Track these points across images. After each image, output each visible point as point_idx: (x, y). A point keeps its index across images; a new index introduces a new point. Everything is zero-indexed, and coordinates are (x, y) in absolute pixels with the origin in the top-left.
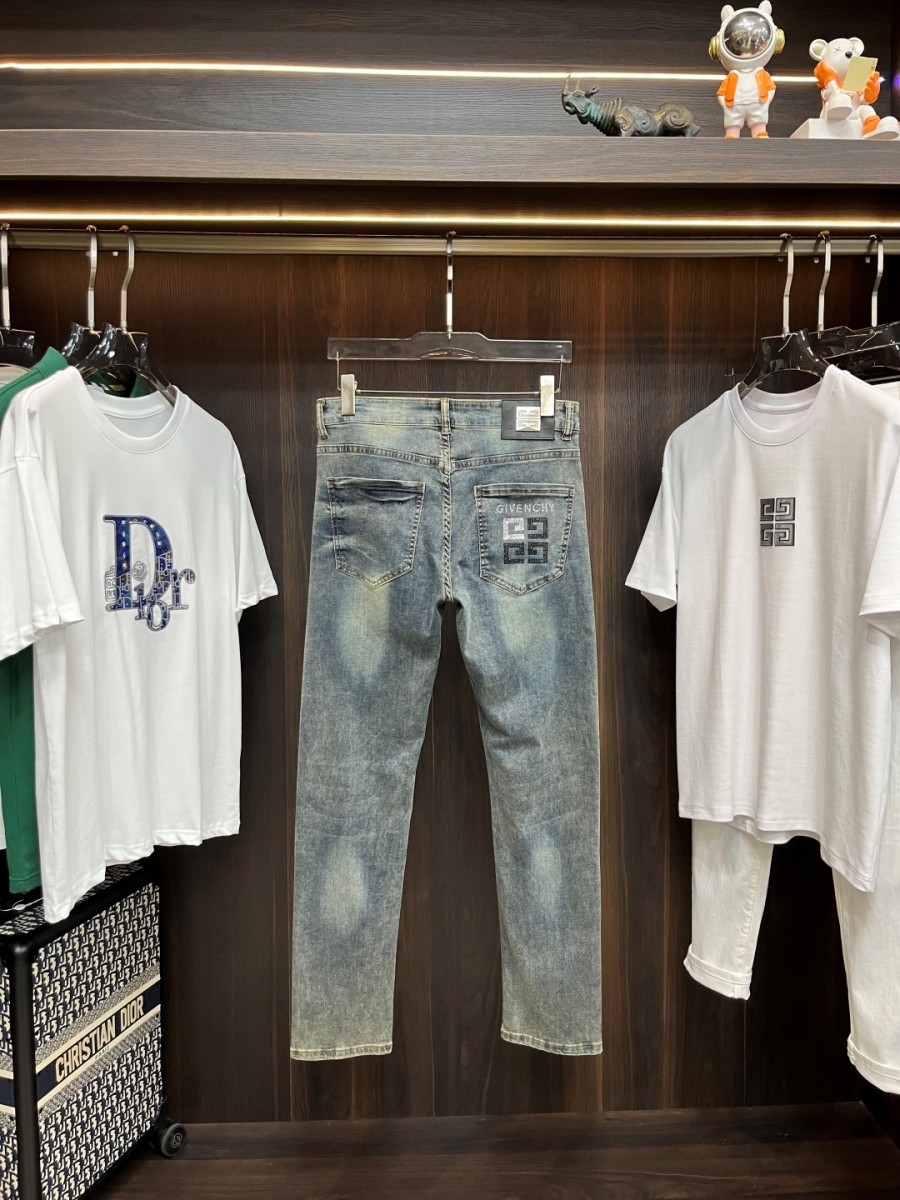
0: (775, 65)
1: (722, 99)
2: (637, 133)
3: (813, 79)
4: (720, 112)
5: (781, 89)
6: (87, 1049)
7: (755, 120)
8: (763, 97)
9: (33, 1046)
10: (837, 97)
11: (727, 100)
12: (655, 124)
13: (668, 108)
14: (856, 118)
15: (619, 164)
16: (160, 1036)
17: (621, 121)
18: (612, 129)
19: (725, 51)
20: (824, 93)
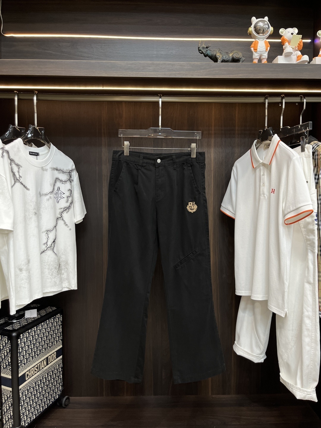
1: (252, 49)
2: (223, 60)
6: (37, 369)
8: (266, 49)
9: (18, 367)
10: (288, 48)
11: (254, 49)
12: (230, 58)
13: (234, 52)
14: (295, 55)
15: (217, 72)
16: (62, 366)
17: (218, 57)
18: (215, 59)
19: (254, 33)
20: (284, 47)
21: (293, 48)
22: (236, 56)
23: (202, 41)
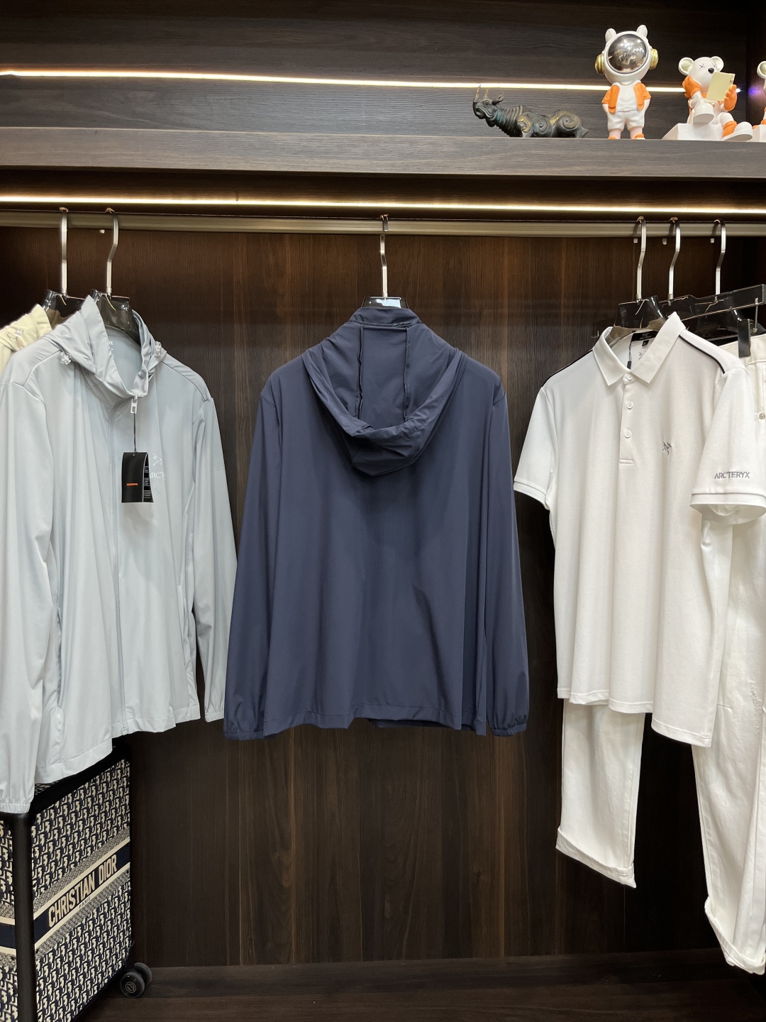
0: (649, 79)
1: (606, 106)
2: (535, 135)
3: (682, 90)
4: (604, 117)
5: (655, 98)
6: (73, 900)
7: (633, 124)
8: (640, 105)
9: (31, 896)
10: (701, 105)
11: (610, 108)
12: (550, 127)
13: (561, 114)
14: (717, 123)
15: (521, 160)
16: (129, 888)
17: (522, 125)
18: (514, 131)
19: (609, 67)
20: (690, 102)
21: (714, 106)
22: (565, 123)
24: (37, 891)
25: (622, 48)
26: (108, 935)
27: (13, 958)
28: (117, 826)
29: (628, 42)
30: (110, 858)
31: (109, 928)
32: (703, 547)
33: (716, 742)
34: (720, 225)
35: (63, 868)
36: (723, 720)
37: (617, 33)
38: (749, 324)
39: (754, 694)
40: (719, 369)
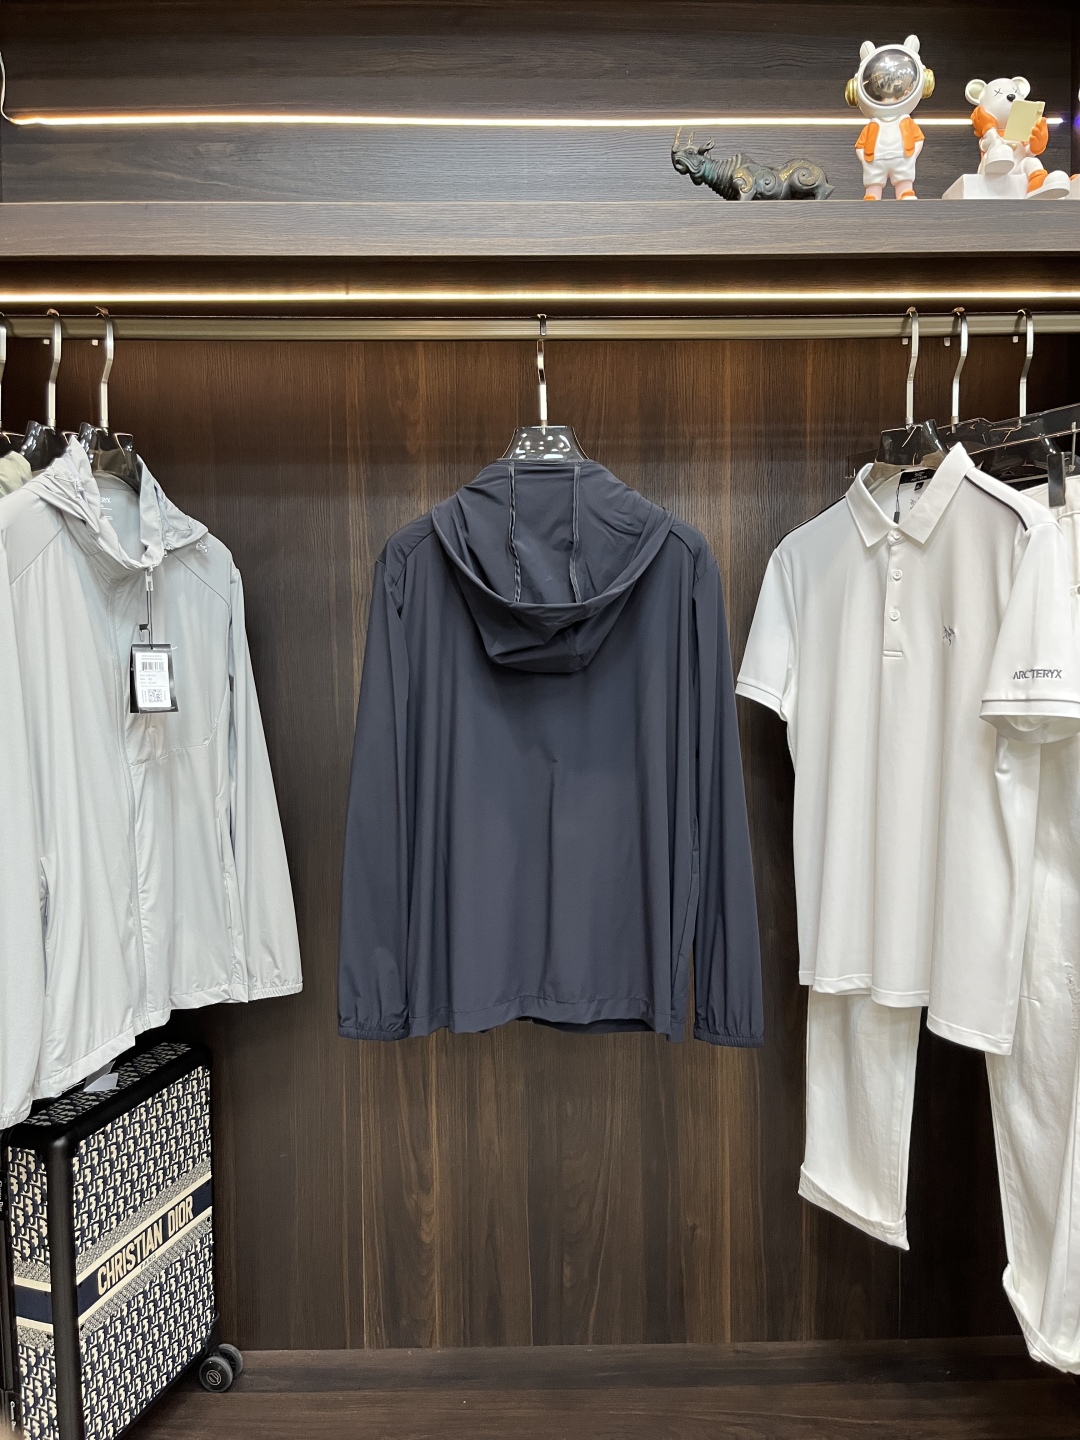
0: (923, 108)
1: (861, 152)
2: (758, 196)
5: (931, 136)
6: (132, 1257)
7: (900, 177)
8: (908, 150)
9: (73, 1253)
10: (997, 148)
11: (866, 154)
12: (780, 184)
13: (796, 165)
14: (1019, 173)
15: (736, 232)
16: (211, 1242)
17: (740, 182)
18: (730, 191)
19: (864, 98)
20: (982, 143)
21: (1014, 149)
22: (802, 179)
23: (686, 130)
24: (81, 1245)
25: (884, 68)
26: (181, 1306)
27: (49, 1337)
28: (193, 1157)
29: (891, 59)
30: (184, 1200)
31: (183, 1296)
32: (998, 774)
33: (1018, 1047)
34: (1025, 318)
35: (117, 1214)
36: (1028, 1017)
37: (876, 47)
38: (1064, 459)
39: (1070, 981)
40: (1020, 524)
